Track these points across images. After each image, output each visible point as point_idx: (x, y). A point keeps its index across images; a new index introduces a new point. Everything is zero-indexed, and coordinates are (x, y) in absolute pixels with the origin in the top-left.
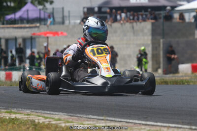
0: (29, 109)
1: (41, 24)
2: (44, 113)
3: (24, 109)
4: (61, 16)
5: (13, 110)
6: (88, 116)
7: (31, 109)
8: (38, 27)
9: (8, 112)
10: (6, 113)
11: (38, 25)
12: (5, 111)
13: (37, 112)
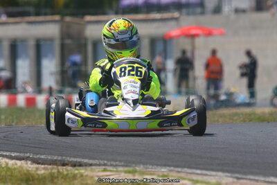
0: (165, 165)
1: (181, 14)
2: (190, 173)
3: (157, 165)
5: (137, 168)
6: (267, 179)
7: (169, 166)
8: (176, 19)
9: (129, 172)
10: (126, 172)
11: (176, 14)
12: (126, 169)
13: (179, 172)
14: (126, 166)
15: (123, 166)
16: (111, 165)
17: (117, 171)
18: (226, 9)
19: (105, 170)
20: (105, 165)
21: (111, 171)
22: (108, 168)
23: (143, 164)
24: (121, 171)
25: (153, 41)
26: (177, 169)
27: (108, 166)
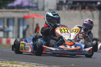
0: (24, 61)
1: (29, 10)
2: (33, 64)
3: (21, 61)
4: (42, 5)
7: (26, 62)
8: (28, 12)
9: (11, 63)
10: (10, 63)
12: (10, 62)
13: (29, 64)
14: (10, 61)
15: (8, 61)
16: (4, 61)
17: (7, 63)
18: (46, 9)
19: (2, 62)
20: (2, 60)
21: (4, 63)
22: (3, 62)
23: (16, 61)
24: (8, 63)
25: (19, 19)
26: (28, 63)
27: (3, 61)
